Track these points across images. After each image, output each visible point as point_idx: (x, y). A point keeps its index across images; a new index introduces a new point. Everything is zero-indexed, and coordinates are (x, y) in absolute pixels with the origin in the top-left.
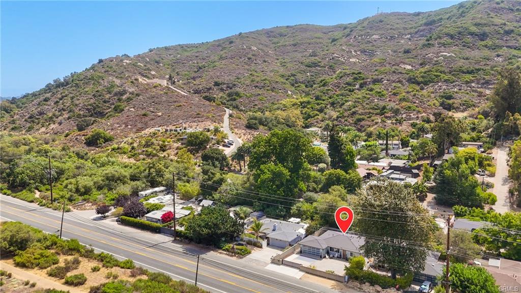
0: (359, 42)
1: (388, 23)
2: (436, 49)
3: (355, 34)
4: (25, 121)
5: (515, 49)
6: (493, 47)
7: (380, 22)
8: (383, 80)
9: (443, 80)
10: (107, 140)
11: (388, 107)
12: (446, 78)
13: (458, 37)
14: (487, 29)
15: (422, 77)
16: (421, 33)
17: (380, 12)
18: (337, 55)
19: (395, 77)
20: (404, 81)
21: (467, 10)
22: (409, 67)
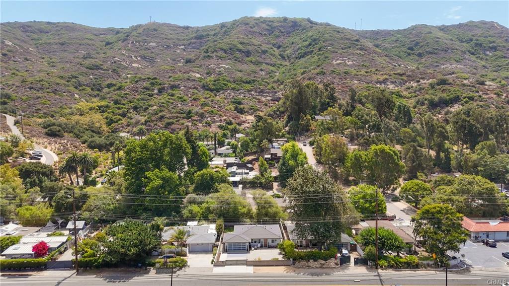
0: (137, 48)
1: (163, 33)
2: (214, 60)
3: (132, 39)
5: (271, 65)
6: (257, 63)
7: (154, 30)
8: (180, 86)
9: (230, 88)
11: (193, 112)
12: (232, 86)
13: (230, 52)
14: (250, 48)
15: (213, 85)
16: (193, 45)
17: (153, 21)
18: (119, 59)
19: (190, 84)
20: (199, 88)
21: (229, 30)
22: (199, 76)
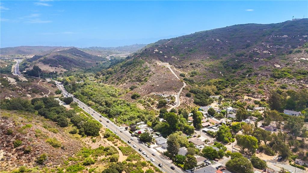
0: (274, 40)
1: (297, 27)
2: (301, 54)
3: (273, 34)
4: (116, 80)
7: (292, 26)
8: (259, 74)
10: (138, 97)
18: (256, 49)
22: (278, 66)
